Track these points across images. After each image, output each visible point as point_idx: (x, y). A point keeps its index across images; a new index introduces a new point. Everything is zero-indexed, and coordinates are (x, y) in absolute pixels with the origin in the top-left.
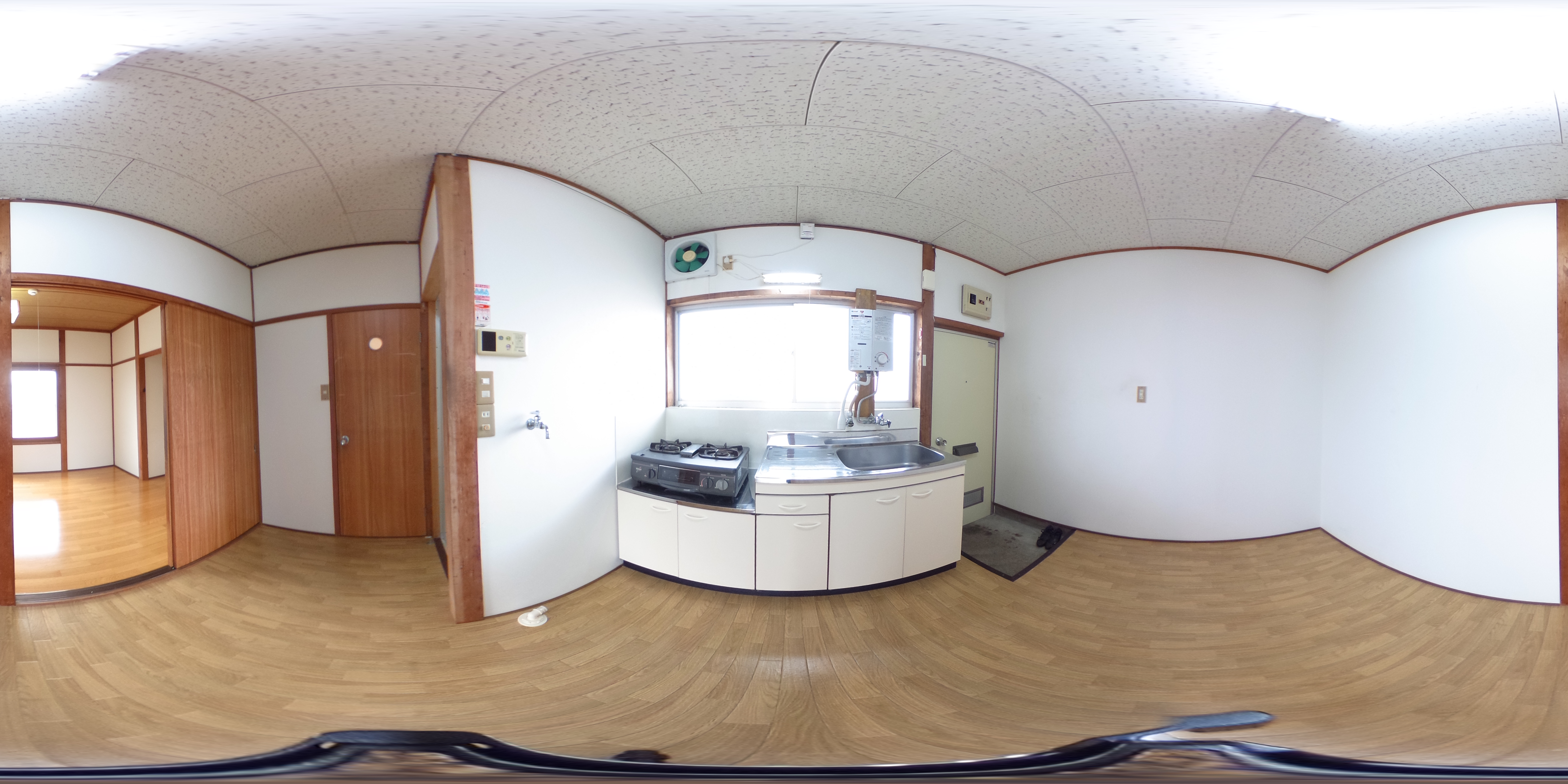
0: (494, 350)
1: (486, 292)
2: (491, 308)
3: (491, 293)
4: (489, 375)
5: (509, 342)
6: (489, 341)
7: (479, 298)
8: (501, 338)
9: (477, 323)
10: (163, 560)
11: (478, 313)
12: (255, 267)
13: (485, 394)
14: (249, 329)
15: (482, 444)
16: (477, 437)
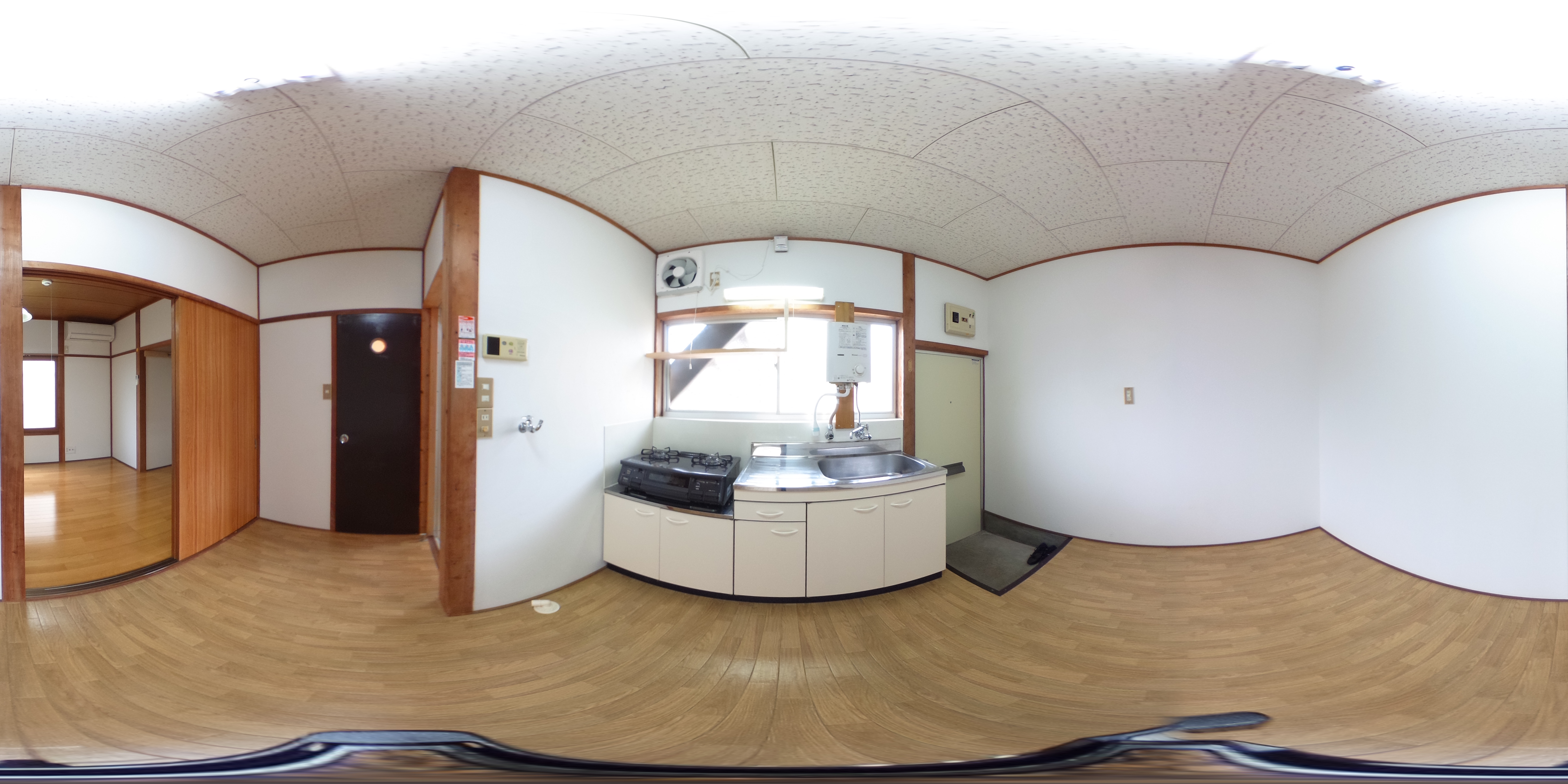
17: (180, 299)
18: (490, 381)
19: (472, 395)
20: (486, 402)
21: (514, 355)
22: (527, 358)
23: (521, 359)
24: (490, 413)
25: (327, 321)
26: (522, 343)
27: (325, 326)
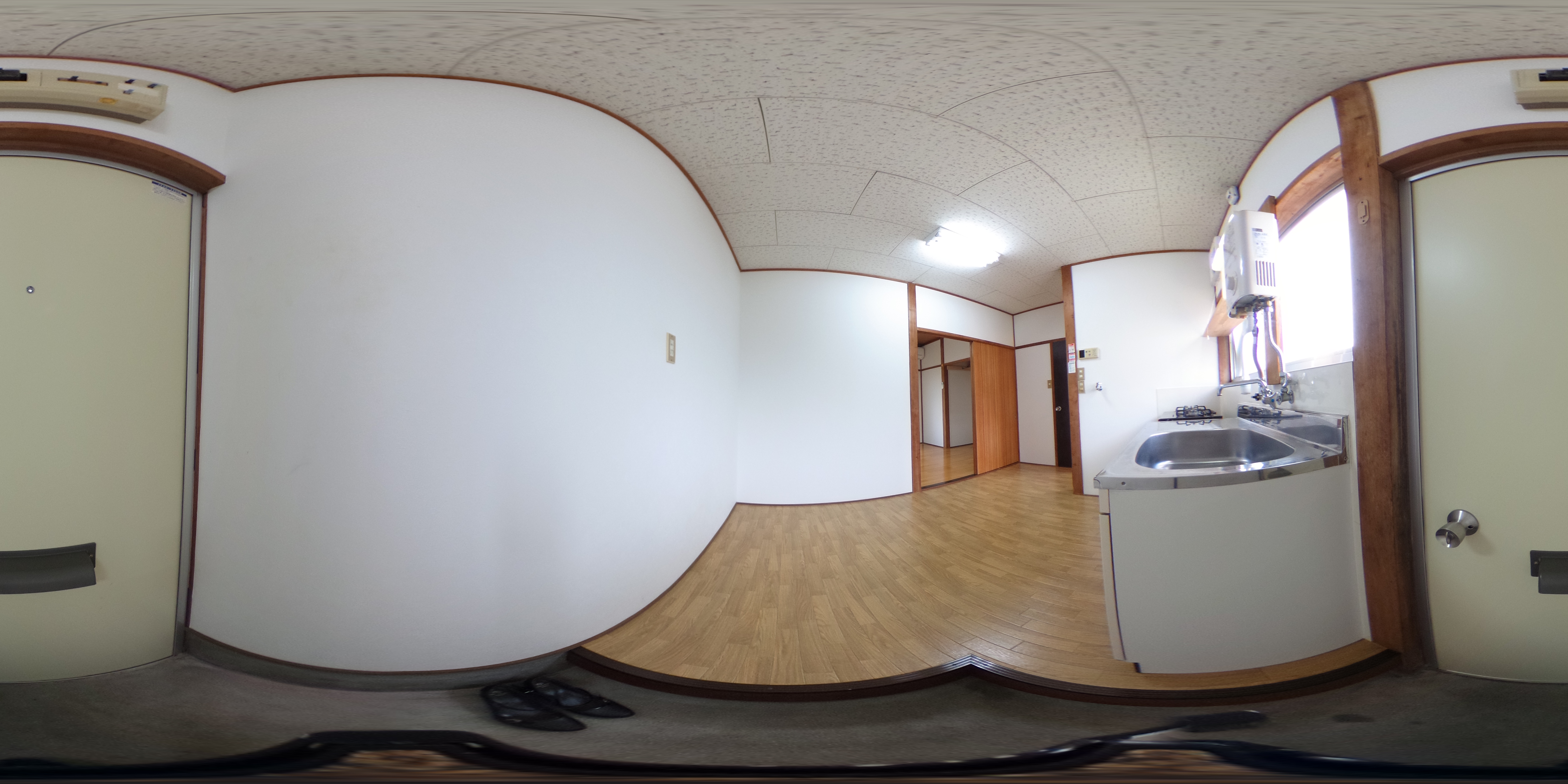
17: (974, 342)
18: (1083, 369)
19: (1075, 375)
20: (1081, 378)
21: (1091, 356)
22: (1098, 356)
23: (1096, 357)
24: (1083, 382)
25: (1048, 346)
26: (1095, 350)
27: (1047, 348)
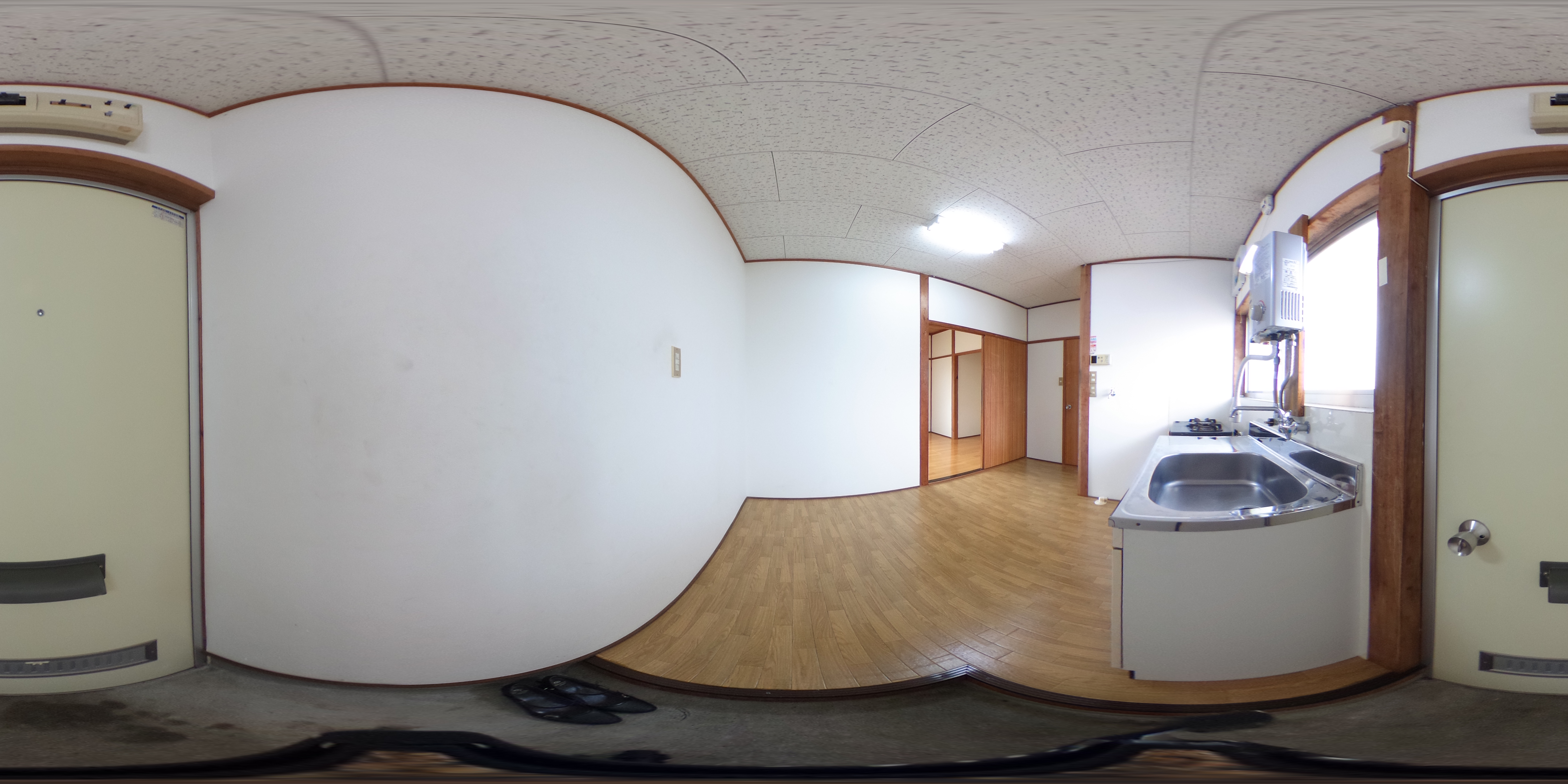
0: (1096, 363)
1: (1095, 339)
2: (1097, 346)
3: (1097, 339)
4: (1095, 373)
5: (1102, 359)
6: (1094, 359)
7: (1093, 342)
8: (1099, 358)
9: (1091, 352)
10: (979, 466)
11: (1092, 349)
12: (1029, 308)
13: (1093, 380)
14: (1024, 346)
15: (1091, 399)
16: (1089, 396)
